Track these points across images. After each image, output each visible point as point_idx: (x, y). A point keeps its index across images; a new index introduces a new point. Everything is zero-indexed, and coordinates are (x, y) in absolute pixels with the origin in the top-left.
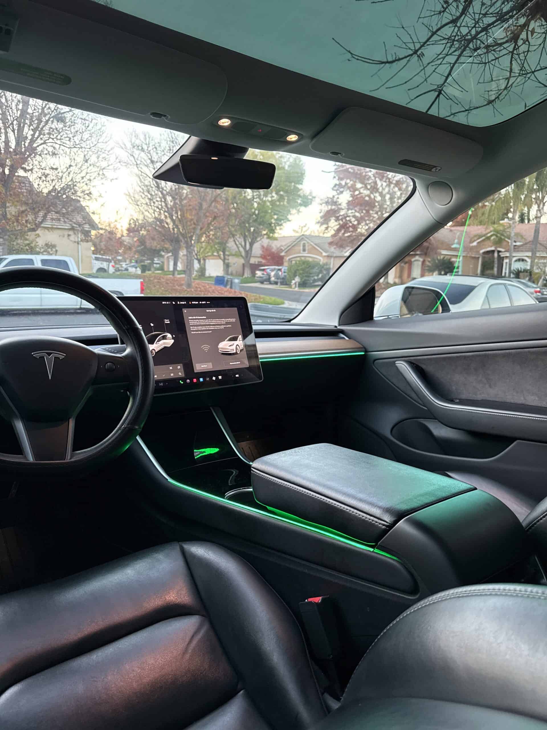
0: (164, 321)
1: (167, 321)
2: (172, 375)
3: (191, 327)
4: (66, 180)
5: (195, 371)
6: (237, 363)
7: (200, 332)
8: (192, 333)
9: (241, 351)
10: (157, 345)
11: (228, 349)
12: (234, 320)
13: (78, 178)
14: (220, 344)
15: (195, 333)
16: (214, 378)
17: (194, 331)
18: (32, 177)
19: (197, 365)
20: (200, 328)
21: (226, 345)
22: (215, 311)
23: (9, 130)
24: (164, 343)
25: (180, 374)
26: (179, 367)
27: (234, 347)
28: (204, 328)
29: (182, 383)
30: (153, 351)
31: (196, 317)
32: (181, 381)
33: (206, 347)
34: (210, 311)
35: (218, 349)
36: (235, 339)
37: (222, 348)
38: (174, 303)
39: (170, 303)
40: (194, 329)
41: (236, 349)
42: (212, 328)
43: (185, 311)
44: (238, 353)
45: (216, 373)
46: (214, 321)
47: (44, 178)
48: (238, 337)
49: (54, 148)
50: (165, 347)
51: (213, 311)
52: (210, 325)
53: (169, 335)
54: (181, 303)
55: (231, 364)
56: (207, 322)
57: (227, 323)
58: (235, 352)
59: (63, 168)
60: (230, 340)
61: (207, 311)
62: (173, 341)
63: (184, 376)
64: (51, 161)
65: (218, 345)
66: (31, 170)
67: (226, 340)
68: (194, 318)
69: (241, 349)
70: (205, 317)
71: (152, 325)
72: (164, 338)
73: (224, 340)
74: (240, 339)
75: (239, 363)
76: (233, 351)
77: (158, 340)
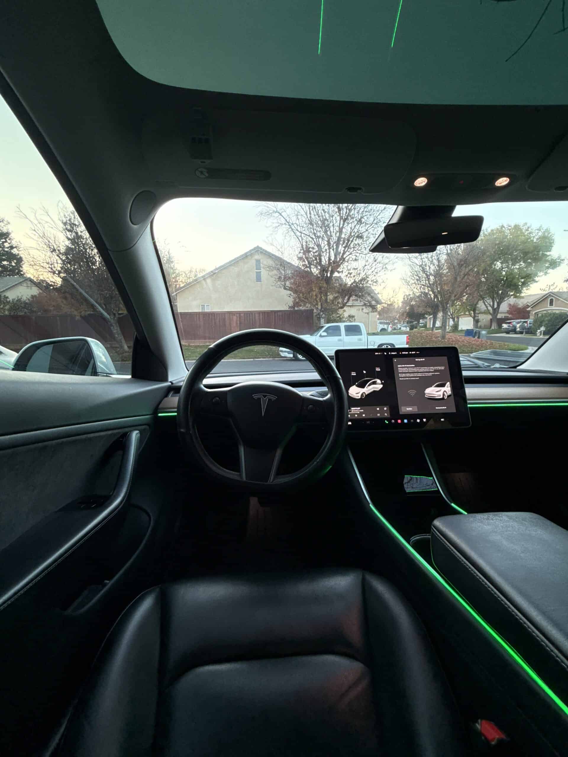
0: (375, 369)
1: (378, 369)
2: (379, 415)
3: (400, 374)
4: (362, 275)
5: (401, 413)
6: (444, 408)
7: (407, 379)
8: (400, 379)
9: (448, 396)
10: (367, 389)
11: (436, 395)
12: (443, 368)
13: (370, 272)
14: (427, 389)
15: (403, 379)
16: (418, 421)
17: (401, 377)
18: (343, 275)
19: (402, 407)
20: (408, 375)
21: (433, 391)
22: (424, 359)
23: (331, 250)
24: (374, 388)
25: (386, 414)
26: (385, 409)
27: (441, 393)
28: (412, 375)
29: (387, 422)
30: (364, 394)
31: (405, 366)
32: (386, 421)
33: (412, 392)
34: (419, 360)
35: (424, 394)
36: (443, 385)
37: (428, 394)
38: (385, 354)
39: (382, 353)
40: (402, 376)
41: (444, 395)
42: (420, 375)
43: (395, 360)
44: (445, 398)
45: (421, 416)
46: (423, 369)
47: (349, 275)
48: (446, 383)
49: (356, 256)
50: (374, 391)
51: (422, 360)
52: (419, 372)
53: (379, 381)
54: (392, 353)
55: (437, 408)
56: (415, 370)
57: (436, 371)
58: (441, 397)
59: (360, 267)
60: (438, 386)
61: (416, 360)
62: (381, 386)
63: (389, 416)
64: (354, 264)
65: (425, 390)
66: (342, 272)
67: (433, 386)
68: (403, 366)
69: (448, 395)
70: (414, 366)
71: (365, 372)
72: (374, 383)
73: (431, 386)
74: (448, 385)
75: (446, 408)
76: (440, 396)
77: (369, 384)
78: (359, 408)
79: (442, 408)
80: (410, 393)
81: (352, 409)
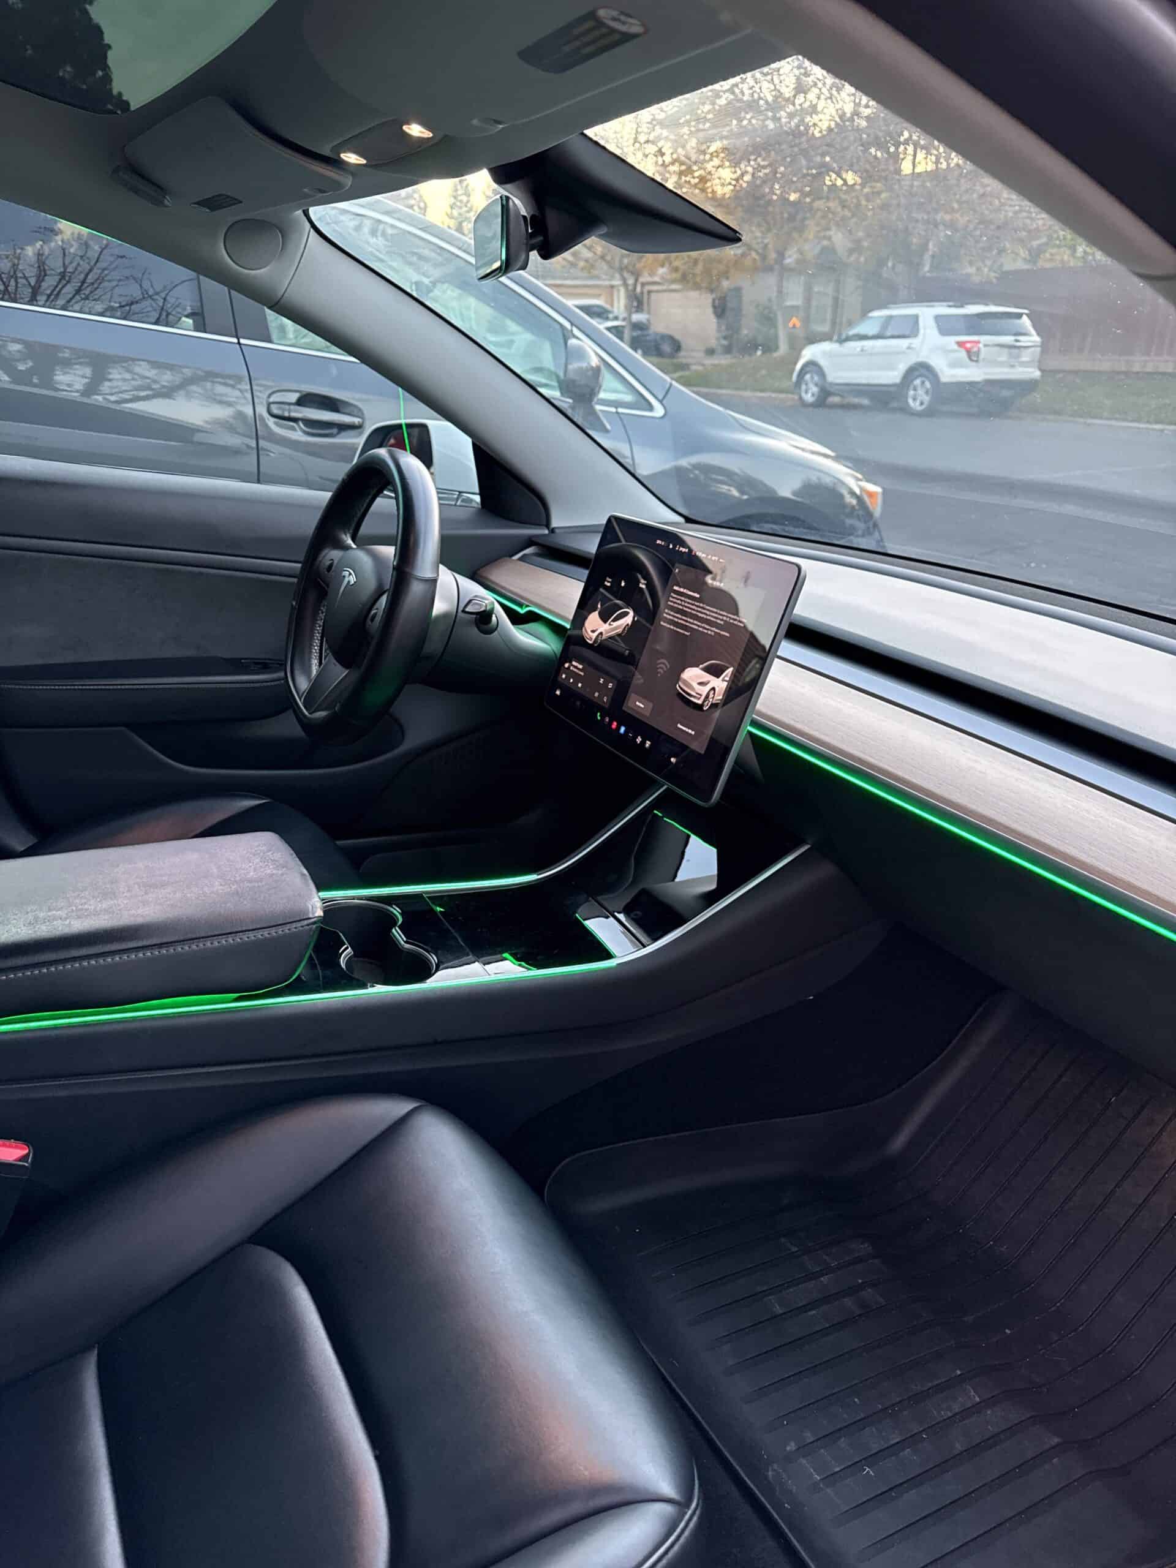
0: (639, 583)
1: (643, 584)
2: (596, 694)
3: (665, 611)
5: (625, 708)
6: (690, 731)
9: (712, 706)
10: (608, 627)
11: (693, 689)
14: (686, 670)
15: (666, 624)
16: (639, 740)
17: (665, 620)
19: (633, 695)
20: (676, 617)
21: (695, 678)
25: (606, 699)
26: (610, 686)
27: (704, 690)
28: (682, 620)
30: (600, 637)
31: (685, 591)
32: (599, 714)
33: (663, 666)
35: (678, 678)
36: (718, 671)
37: (686, 683)
38: (672, 547)
39: (666, 545)
41: (707, 697)
42: (693, 625)
43: (676, 571)
44: (705, 709)
45: (648, 732)
48: (728, 668)
52: (696, 617)
53: (632, 615)
54: (681, 549)
55: (679, 726)
58: (700, 702)
60: (709, 669)
61: (708, 581)
63: (607, 705)
65: (683, 670)
67: (701, 666)
68: (682, 590)
69: (714, 702)
70: (697, 596)
71: (623, 583)
72: (623, 616)
73: (697, 666)
74: (726, 676)
75: (693, 733)
76: (699, 699)
77: (615, 618)
78: (581, 667)
79: (687, 730)
80: (658, 666)
81: (574, 663)
